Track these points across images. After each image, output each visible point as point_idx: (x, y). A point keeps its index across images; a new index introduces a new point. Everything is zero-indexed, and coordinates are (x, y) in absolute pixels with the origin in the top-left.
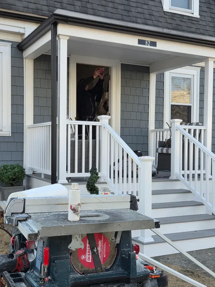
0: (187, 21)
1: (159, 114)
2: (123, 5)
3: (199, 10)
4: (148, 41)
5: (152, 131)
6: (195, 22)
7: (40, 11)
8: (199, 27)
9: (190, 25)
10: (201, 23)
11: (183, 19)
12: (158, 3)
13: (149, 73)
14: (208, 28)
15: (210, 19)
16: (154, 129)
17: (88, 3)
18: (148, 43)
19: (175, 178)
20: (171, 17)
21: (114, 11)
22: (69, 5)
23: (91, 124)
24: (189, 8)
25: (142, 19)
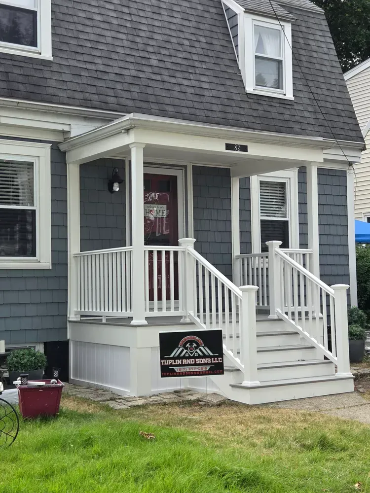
0: (278, 105)
1: (246, 233)
2: (193, 88)
3: (293, 89)
4: (237, 145)
5: (237, 257)
6: (287, 106)
7: (89, 102)
8: (294, 112)
9: (282, 110)
10: (296, 107)
11: (273, 103)
12: (238, 82)
13: (230, 177)
14: (306, 114)
15: (308, 102)
16: (239, 254)
17: (147, 88)
18: (237, 147)
19: (276, 317)
20: (257, 101)
21: (182, 96)
22: (124, 92)
23: (172, 249)
24: (278, 88)
25: (219, 106)
